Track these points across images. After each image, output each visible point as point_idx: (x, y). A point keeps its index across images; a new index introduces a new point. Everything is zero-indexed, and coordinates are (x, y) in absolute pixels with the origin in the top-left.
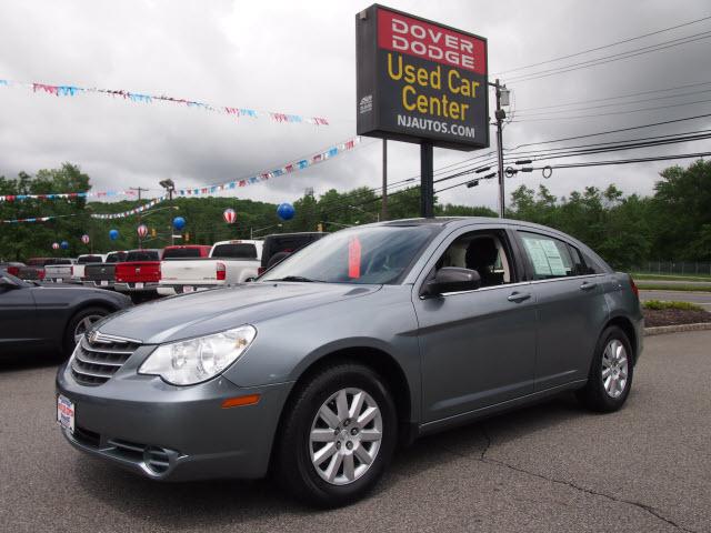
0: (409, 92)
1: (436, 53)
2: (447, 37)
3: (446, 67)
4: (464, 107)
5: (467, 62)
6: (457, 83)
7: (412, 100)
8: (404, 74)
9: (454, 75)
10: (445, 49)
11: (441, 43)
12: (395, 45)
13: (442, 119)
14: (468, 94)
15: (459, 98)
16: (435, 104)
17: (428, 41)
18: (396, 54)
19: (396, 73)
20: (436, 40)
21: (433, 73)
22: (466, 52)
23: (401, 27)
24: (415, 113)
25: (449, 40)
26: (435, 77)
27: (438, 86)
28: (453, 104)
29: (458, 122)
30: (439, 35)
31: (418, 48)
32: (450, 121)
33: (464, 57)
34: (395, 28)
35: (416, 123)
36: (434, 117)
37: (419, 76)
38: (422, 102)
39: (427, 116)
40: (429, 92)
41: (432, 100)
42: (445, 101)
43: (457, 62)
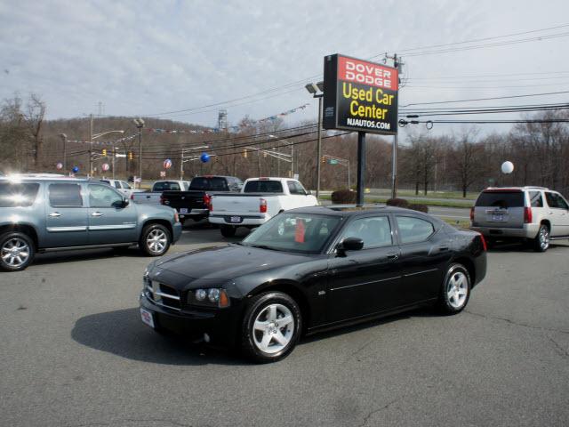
0: (354, 104)
1: (370, 80)
2: (376, 70)
3: (375, 88)
4: (385, 111)
5: (387, 84)
6: (381, 97)
7: (356, 109)
8: (352, 94)
9: (379, 93)
10: (375, 77)
11: (373, 74)
12: (347, 77)
13: (372, 119)
14: (387, 103)
15: (382, 106)
16: (368, 111)
17: (365, 73)
18: (348, 82)
19: (347, 93)
20: (370, 72)
21: (368, 92)
22: (386, 78)
23: (351, 66)
24: (358, 117)
25: (378, 72)
26: (369, 95)
27: (370, 100)
28: (379, 109)
29: (381, 120)
30: (372, 69)
31: (360, 78)
32: (376, 120)
33: (385, 81)
34: (348, 67)
35: (358, 123)
36: (368, 119)
37: (360, 95)
38: (361, 109)
39: (363, 118)
40: (365, 103)
41: (367, 108)
42: (374, 108)
43: (381, 85)
